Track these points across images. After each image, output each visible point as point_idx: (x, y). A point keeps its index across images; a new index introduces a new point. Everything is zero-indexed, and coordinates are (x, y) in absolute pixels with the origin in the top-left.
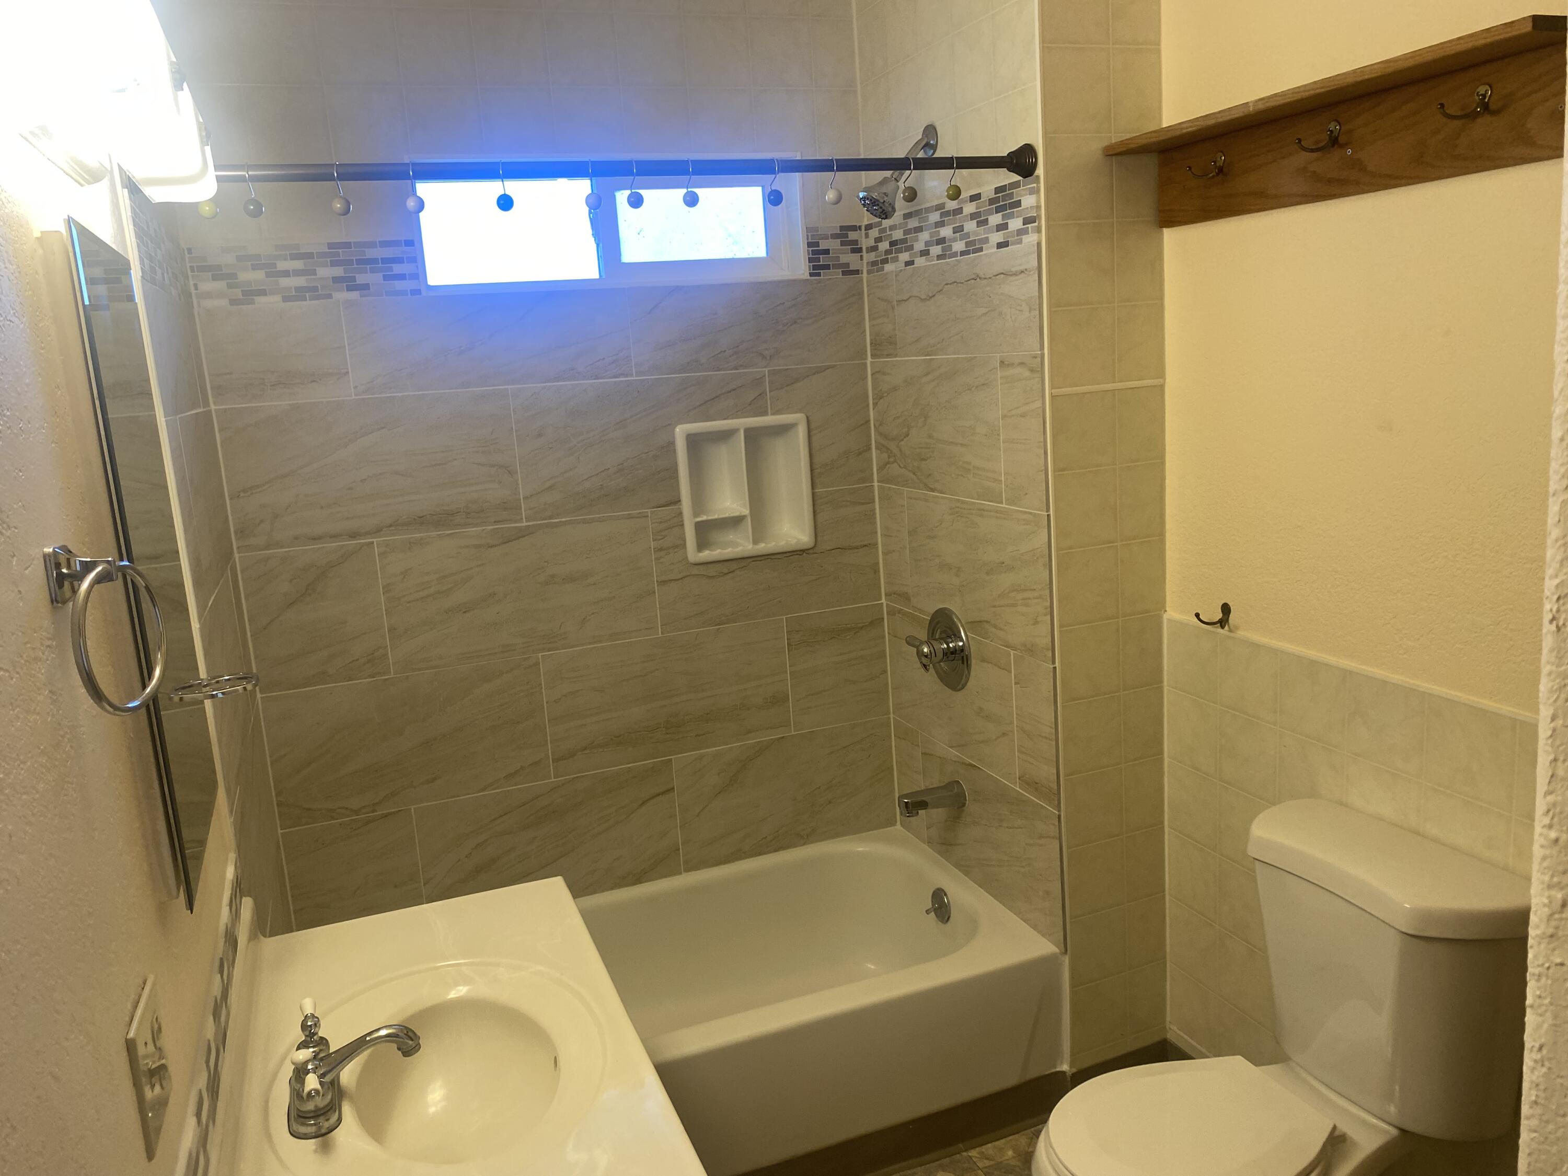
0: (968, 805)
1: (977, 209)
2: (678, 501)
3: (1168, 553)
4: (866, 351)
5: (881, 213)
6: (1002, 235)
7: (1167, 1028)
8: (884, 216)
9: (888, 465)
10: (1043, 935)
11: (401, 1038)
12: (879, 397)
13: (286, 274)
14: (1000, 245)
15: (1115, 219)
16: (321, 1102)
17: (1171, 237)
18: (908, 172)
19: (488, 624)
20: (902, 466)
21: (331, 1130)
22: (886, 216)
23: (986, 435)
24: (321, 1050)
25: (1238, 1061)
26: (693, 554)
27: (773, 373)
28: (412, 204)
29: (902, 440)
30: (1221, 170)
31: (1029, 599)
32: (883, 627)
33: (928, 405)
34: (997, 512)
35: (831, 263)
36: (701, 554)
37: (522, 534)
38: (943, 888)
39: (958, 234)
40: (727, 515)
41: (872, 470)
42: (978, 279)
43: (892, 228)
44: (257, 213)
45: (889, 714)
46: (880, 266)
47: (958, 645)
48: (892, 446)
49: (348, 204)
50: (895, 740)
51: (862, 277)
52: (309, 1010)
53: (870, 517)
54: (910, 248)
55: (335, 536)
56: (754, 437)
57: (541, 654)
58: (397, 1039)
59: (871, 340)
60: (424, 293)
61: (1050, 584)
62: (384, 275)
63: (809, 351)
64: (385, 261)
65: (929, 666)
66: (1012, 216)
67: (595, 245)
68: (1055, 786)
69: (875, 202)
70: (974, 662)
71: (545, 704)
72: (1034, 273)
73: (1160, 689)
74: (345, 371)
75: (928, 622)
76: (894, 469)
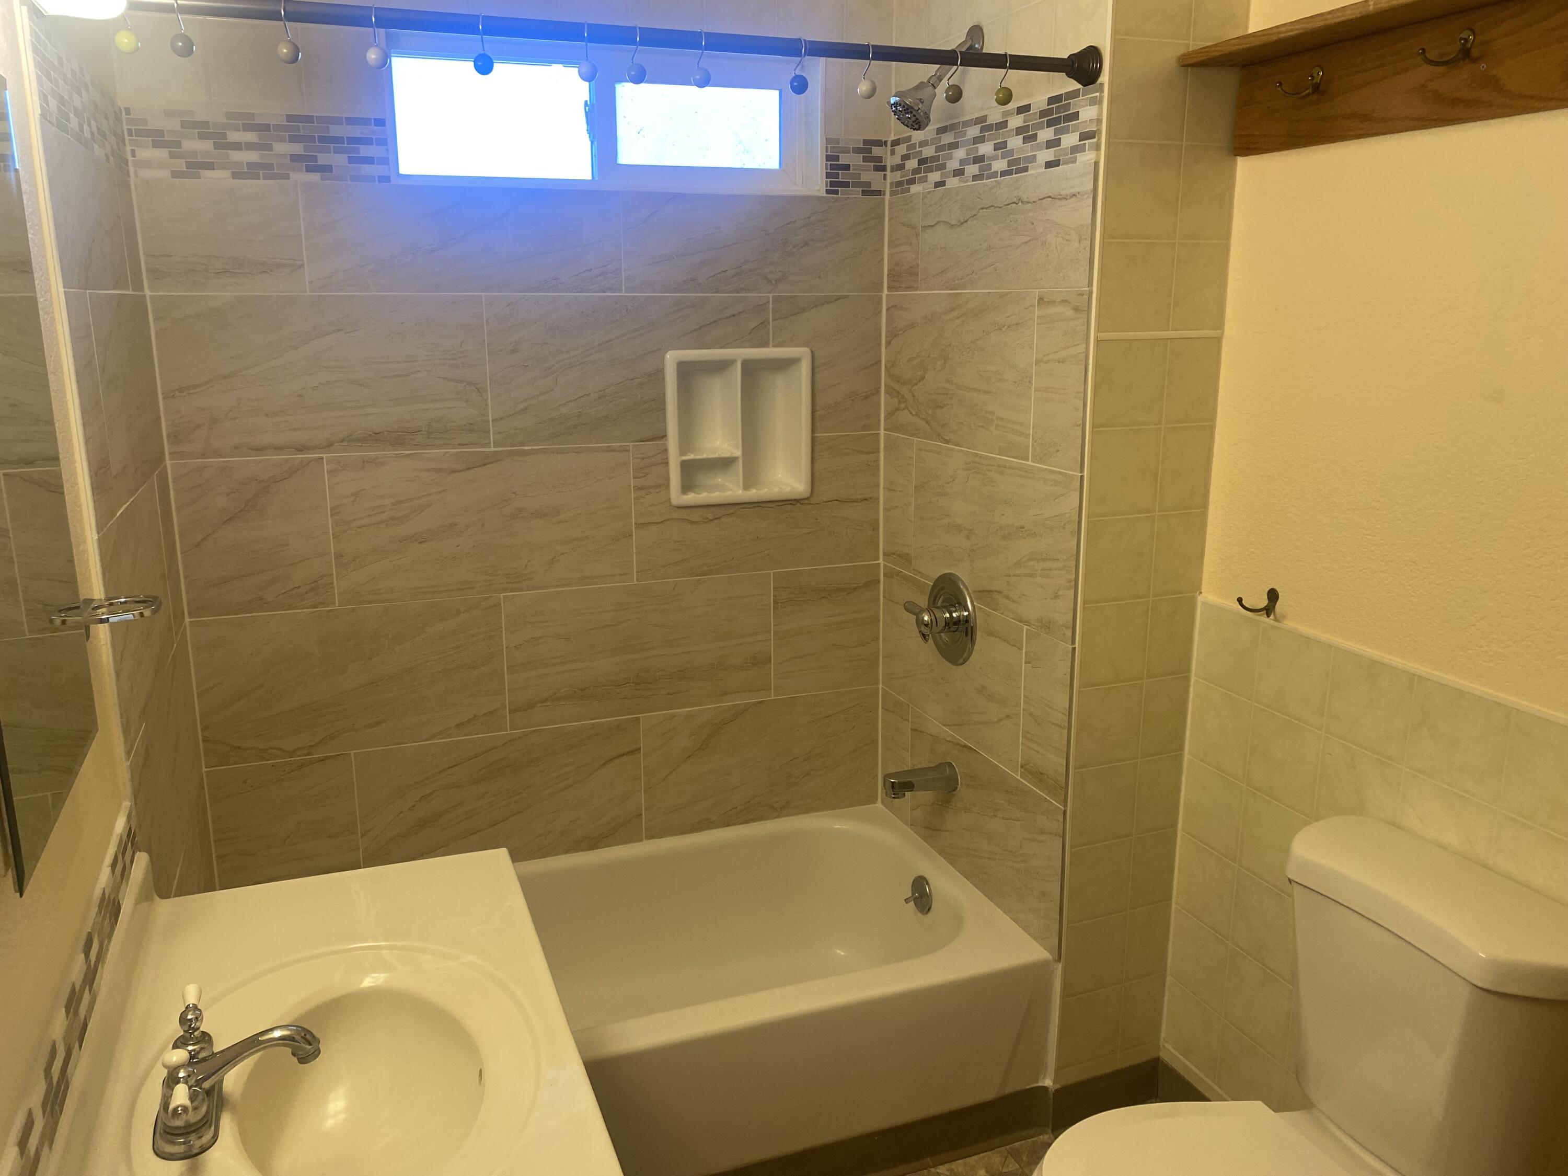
0: (960, 790)
1: (1024, 122)
2: (664, 436)
3: (1210, 529)
4: (883, 282)
5: (914, 122)
6: (1053, 153)
7: (1161, 1045)
8: (916, 126)
9: (897, 412)
10: (1035, 939)
11: (297, 1042)
12: (893, 334)
13: (237, 146)
14: (1049, 165)
15: (1184, 142)
16: (193, 1117)
17: (1245, 166)
18: (955, 67)
19: (447, 557)
20: (914, 413)
21: (204, 1150)
22: (920, 125)
23: (1015, 382)
24: (202, 1049)
25: (1258, 1106)
26: (677, 496)
27: (777, 299)
28: (373, 56)
29: (916, 384)
30: (1316, 88)
31: (1050, 569)
32: (878, 589)
33: (950, 345)
34: (1020, 470)
35: (850, 181)
36: (685, 497)
37: (488, 460)
38: (926, 876)
39: (1000, 151)
40: (716, 455)
41: (879, 415)
42: (1020, 204)
43: (923, 144)
44: (187, 52)
45: (878, 684)
46: (905, 186)
47: (963, 615)
48: (904, 390)
49: (297, 50)
50: (882, 712)
51: (884, 199)
52: (191, 1000)
53: (873, 468)
54: (943, 167)
55: (279, 449)
56: (752, 369)
57: (502, 595)
58: (293, 1043)
59: (889, 270)
60: (394, 181)
61: (1077, 555)
62: (349, 157)
63: (819, 277)
64: (351, 140)
65: (928, 636)
66: (1066, 131)
67: (589, 143)
68: (1062, 779)
69: (908, 109)
70: (979, 635)
71: (505, 649)
72: (1088, 197)
73: (1187, 679)
74: (301, 262)
75: (930, 588)
76: (905, 416)
